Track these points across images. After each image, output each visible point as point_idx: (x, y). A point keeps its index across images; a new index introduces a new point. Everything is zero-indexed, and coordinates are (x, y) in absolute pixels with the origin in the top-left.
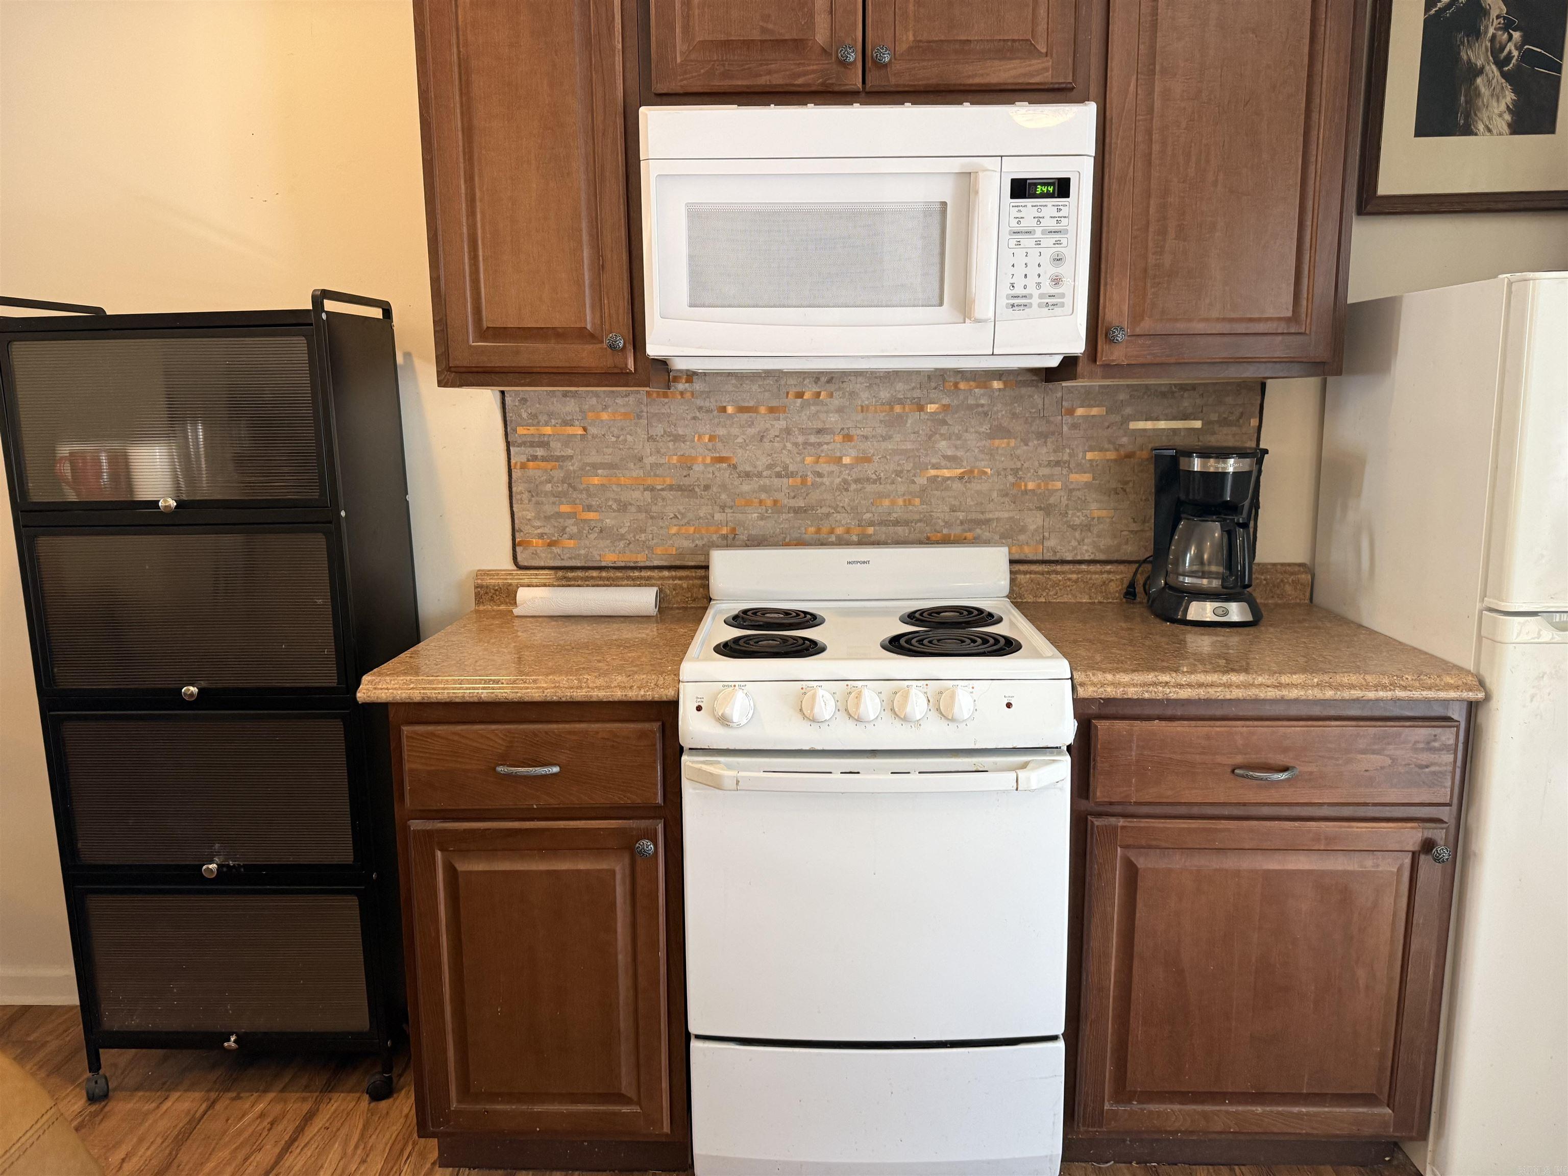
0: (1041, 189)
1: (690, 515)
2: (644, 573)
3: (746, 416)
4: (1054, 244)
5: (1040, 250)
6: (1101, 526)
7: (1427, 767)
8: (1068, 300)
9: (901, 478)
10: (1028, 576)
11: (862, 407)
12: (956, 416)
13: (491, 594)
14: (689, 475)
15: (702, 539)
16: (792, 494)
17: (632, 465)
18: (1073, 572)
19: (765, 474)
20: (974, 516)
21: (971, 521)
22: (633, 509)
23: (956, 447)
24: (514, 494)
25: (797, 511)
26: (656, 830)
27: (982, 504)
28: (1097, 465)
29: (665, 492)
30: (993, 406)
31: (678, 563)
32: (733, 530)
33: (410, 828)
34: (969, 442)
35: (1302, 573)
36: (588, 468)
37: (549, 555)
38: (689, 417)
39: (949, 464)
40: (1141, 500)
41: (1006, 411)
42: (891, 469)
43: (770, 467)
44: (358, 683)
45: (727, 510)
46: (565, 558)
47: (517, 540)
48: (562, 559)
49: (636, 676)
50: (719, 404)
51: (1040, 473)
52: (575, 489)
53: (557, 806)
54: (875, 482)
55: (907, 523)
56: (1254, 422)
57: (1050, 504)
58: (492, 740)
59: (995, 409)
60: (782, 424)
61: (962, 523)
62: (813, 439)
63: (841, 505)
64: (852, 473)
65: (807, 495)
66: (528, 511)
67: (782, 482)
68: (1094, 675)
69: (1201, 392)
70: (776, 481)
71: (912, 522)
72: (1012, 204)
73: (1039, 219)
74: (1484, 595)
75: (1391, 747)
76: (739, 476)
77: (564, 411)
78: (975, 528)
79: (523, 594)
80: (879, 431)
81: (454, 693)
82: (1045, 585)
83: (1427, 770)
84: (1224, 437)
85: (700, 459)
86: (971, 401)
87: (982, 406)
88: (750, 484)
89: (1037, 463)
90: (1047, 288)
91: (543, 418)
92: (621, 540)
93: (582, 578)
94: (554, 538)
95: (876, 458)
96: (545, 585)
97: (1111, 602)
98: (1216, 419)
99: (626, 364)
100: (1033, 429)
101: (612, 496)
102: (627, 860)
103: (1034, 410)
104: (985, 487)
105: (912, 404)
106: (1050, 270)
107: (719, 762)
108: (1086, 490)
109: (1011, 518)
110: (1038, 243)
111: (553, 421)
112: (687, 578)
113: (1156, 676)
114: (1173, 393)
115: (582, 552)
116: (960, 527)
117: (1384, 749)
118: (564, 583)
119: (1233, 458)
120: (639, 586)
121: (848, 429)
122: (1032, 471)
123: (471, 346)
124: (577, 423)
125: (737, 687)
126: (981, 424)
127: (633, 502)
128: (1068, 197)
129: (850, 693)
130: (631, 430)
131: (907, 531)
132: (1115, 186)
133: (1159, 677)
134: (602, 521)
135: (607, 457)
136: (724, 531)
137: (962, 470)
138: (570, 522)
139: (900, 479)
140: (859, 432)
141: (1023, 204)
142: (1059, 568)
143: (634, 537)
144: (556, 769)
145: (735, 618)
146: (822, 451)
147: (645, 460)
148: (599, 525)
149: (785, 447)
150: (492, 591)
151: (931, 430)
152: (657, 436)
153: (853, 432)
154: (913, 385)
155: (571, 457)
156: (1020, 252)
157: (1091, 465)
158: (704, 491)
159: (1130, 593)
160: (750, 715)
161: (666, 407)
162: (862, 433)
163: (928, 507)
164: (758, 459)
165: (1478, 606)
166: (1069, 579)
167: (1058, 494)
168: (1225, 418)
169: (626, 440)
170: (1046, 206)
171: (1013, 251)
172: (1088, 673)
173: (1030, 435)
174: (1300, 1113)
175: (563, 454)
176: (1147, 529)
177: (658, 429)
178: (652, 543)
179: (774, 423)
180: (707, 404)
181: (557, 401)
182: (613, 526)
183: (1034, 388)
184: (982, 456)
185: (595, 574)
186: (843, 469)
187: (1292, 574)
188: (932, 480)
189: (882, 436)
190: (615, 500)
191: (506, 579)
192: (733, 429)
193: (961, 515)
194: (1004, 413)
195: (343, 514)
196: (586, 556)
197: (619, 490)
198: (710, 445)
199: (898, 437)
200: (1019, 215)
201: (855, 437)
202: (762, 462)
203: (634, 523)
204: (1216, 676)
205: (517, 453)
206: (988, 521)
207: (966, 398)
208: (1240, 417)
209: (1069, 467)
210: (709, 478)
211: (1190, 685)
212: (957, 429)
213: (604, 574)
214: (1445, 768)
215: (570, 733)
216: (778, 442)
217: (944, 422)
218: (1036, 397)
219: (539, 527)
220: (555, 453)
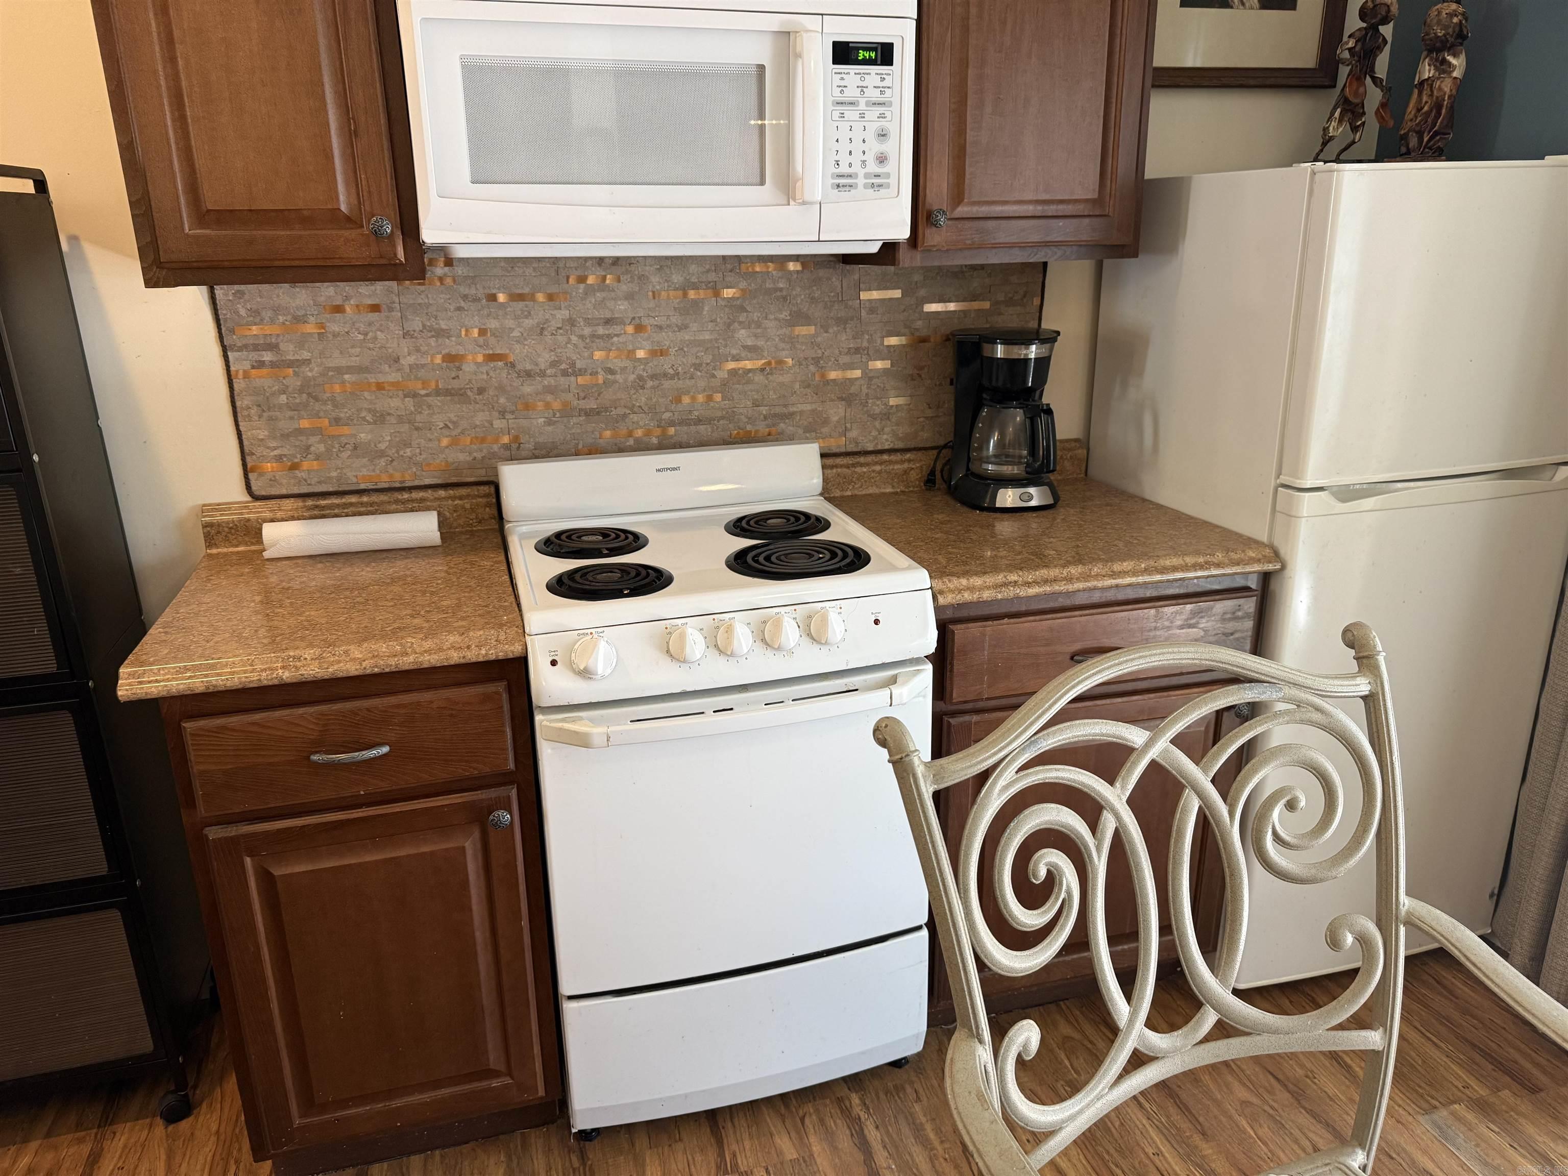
0: (863, 55)
1: (464, 424)
2: (416, 495)
3: (521, 304)
4: (878, 117)
5: (865, 123)
6: (899, 414)
7: (1232, 634)
8: (893, 181)
9: (700, 372)
10: (834, 471)
11: (653, 292)
12: (755, 301)
13: (224, 534)
14: (458, 376)
15: (481, 451)
16: (582, 395)
17: (386, 368)
18: (876, 463)
19: (548, 372)
20: (778, 410)
21: (775, 415)
22: (393, 420)
23: (756, 336)
24: (238, 410)
25: (588, 413)
26: (509, 797)
27: (784, 396)
28: (894, 351)
29: (431, 398)
30: (792, 290)
31: (454, 480)
32: (516, 439)
33: (207, 839)
34: (769, 330)
35: (1079, 448)
36: (330, 374)
37: (292, 481)
38: (452, 308)
39: (749, 355)
40: (936, 385)
41: (805, 295)
42: (690, 362)
43: (553, 364)
44: (116, 678)
45: (508, 416)
46: (313, 483)
47: (249, 466)
48: (309, 485)
49: (471, 634)
50: (487, 291)
51: (841, 362)
52: (316, 399)
53: (389, 789)
54: (672, 378)
55: (709, 421)
56: (1037, 301)
57: (851, 394)
58: (300, 726)
59: (794, 293)
60: (564, 314)
61: (765, 418)
62: (601, 331)
63: (638, 404)
64: (647, 368)
65: (599, 395)
66: (260, 429)
67: (570, 382)
68: (950, 581)
69: (989, 271)
70: (562, 380)
71: (714, 420)
72: (834, 71)
73: (862, 88)
74: (1279, 474)
75: (1204, 620)
76: (519, 376)
77: (294, 305)
78: (779, 423)
79: (270, 531)
80: (674, 320)
81: (246, 677)
82: (851, 478)
83: (1232, 637)
84: (1010, 319)
85: (470, 357)
86: (769, 285)
87: (781, 290)
88: (533, 385)
89: (837, 352)
90: (872, 167)
91: (267, 315)
92: (381, 457)
93: (338, 506)
94: (296, 460)
95: (672, 351)
96: (293, 518)
97: (912, 491)
98: (1003, 299)
99: (395, 255)
100: (832, 315)
101: (366, 406)
102: (477, 834)
103: (832, 294)
104: (786, 378)
105: (708, 288)
106: (874, 147)
107: (581, 719)
108: (884, 378)
109: (813, 411)
110: (862, 116)
111: (280, 317)
112: (468, 496)
113: (1005, 577)
114: (963, 272)
115: (334, 474)
116: (764, 423)
117: (1198, 623)
118: (316, 512)
119: (1035, 344)
120: (412, 510)
121: (640, 318)
122: (833, 359)
123: (187, 234)
124: (312, 319)
125: (595, 636)
126: (780, 311)
127: (391, 412)
128: (892, 65)
129: (718, 627)
130: (381, 325)
131: (710, 430)
132: (933, 53)
133: (1008, 577)
134: (355, 436)
135: (354, 359)
136: (506, 440)
137: (763, 361)
138: (313, 440)
139: (699, 374)
140: (652, 321)
141: (846, 71)
142: (862, 459)
143: (397, 452)
144: (385, 749)
145: (548, 542)
146: (612, 344)
147: (402, 361)
148: (353, 441)
149: (569, 341)
150: (226, 529)
151: (729, 318)
152: (414, 331)
153: (645, 321)
154: (708, 267)
155: (307, 362)
156: (844, 126)
157: (890, 352)
158: (478, 394)
159: (930, 481)
160: (614, 665)
161: (423, 296)
162: (655, 323)
163: (730, 402)
164: (539, 355)
165: (1273, 484)
166: (874, 471)
167: (858, 383)
168: (1011, 298)
169: (376, 338)
170: (869, 74)
171: (836, 124)
172: (945, 580)
173: (830, 321)
174: (1123, 950)
175: (298, 357)
176: (940, 414)
177: (416, 324)
178: (419, 459)
179: (555, 312)
180: (473, 291)
181: (283, 293)
182: (370, 441)
183: (831, 270)
184: (782, 345)
185: (353, 499)
186: (636, 364)
187: (1070, 450)
188: (733, 372)
189: (677, 326)
190: (369, 410)
191: (241, 514)
192: (507, 321)
193: (764, 410)
194: (803, 297)
195: (36, 458)
196: (339, 479)
197: (373, 397)
198: (481, 340)
199: (694, 327)
200: (842, 83)
201: (649, 328)
202: (544, 359)
203: (395, 437)
204: (1057, 571)
205: (237, 359)
206: (791, 415)
207: (764, 282)
208: (1024, 296)
209: (868, 354)
210: (483, 379)
211: (1036, 583)
212: (756, 316)
213: (365, 499)
214: (1246, 634)
215: (398, 706)
216: (561, 335)
217: (742, 309)
218: (834, 279)
219: (275, 448)
220: (288, 357)
